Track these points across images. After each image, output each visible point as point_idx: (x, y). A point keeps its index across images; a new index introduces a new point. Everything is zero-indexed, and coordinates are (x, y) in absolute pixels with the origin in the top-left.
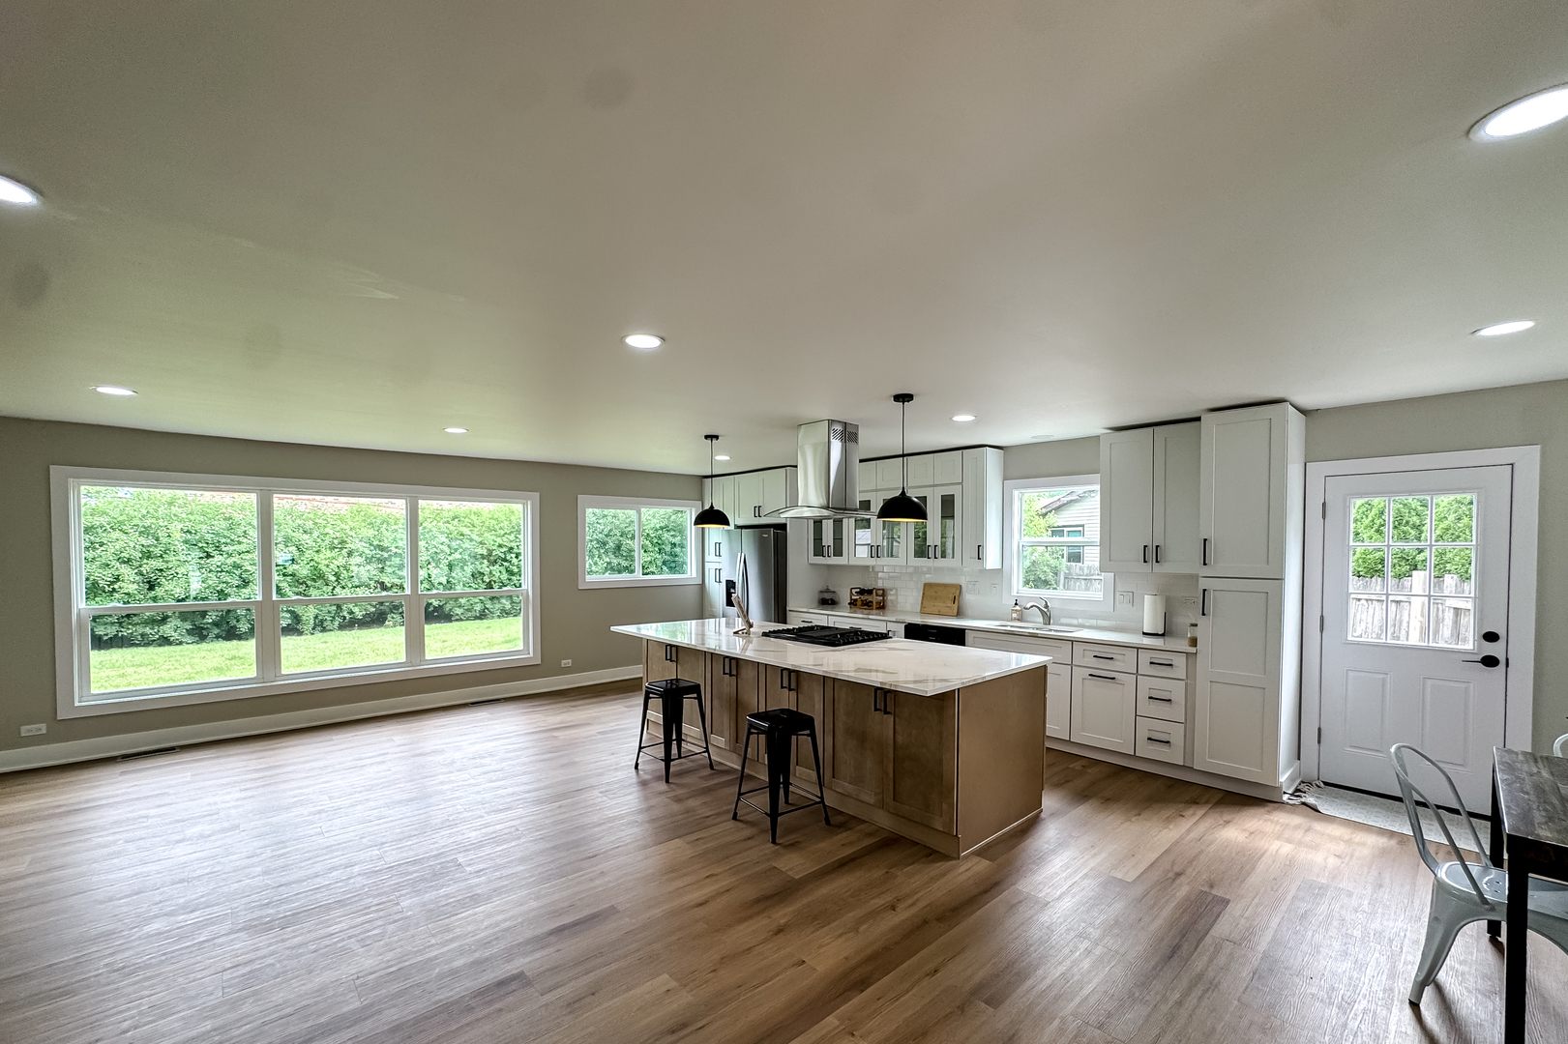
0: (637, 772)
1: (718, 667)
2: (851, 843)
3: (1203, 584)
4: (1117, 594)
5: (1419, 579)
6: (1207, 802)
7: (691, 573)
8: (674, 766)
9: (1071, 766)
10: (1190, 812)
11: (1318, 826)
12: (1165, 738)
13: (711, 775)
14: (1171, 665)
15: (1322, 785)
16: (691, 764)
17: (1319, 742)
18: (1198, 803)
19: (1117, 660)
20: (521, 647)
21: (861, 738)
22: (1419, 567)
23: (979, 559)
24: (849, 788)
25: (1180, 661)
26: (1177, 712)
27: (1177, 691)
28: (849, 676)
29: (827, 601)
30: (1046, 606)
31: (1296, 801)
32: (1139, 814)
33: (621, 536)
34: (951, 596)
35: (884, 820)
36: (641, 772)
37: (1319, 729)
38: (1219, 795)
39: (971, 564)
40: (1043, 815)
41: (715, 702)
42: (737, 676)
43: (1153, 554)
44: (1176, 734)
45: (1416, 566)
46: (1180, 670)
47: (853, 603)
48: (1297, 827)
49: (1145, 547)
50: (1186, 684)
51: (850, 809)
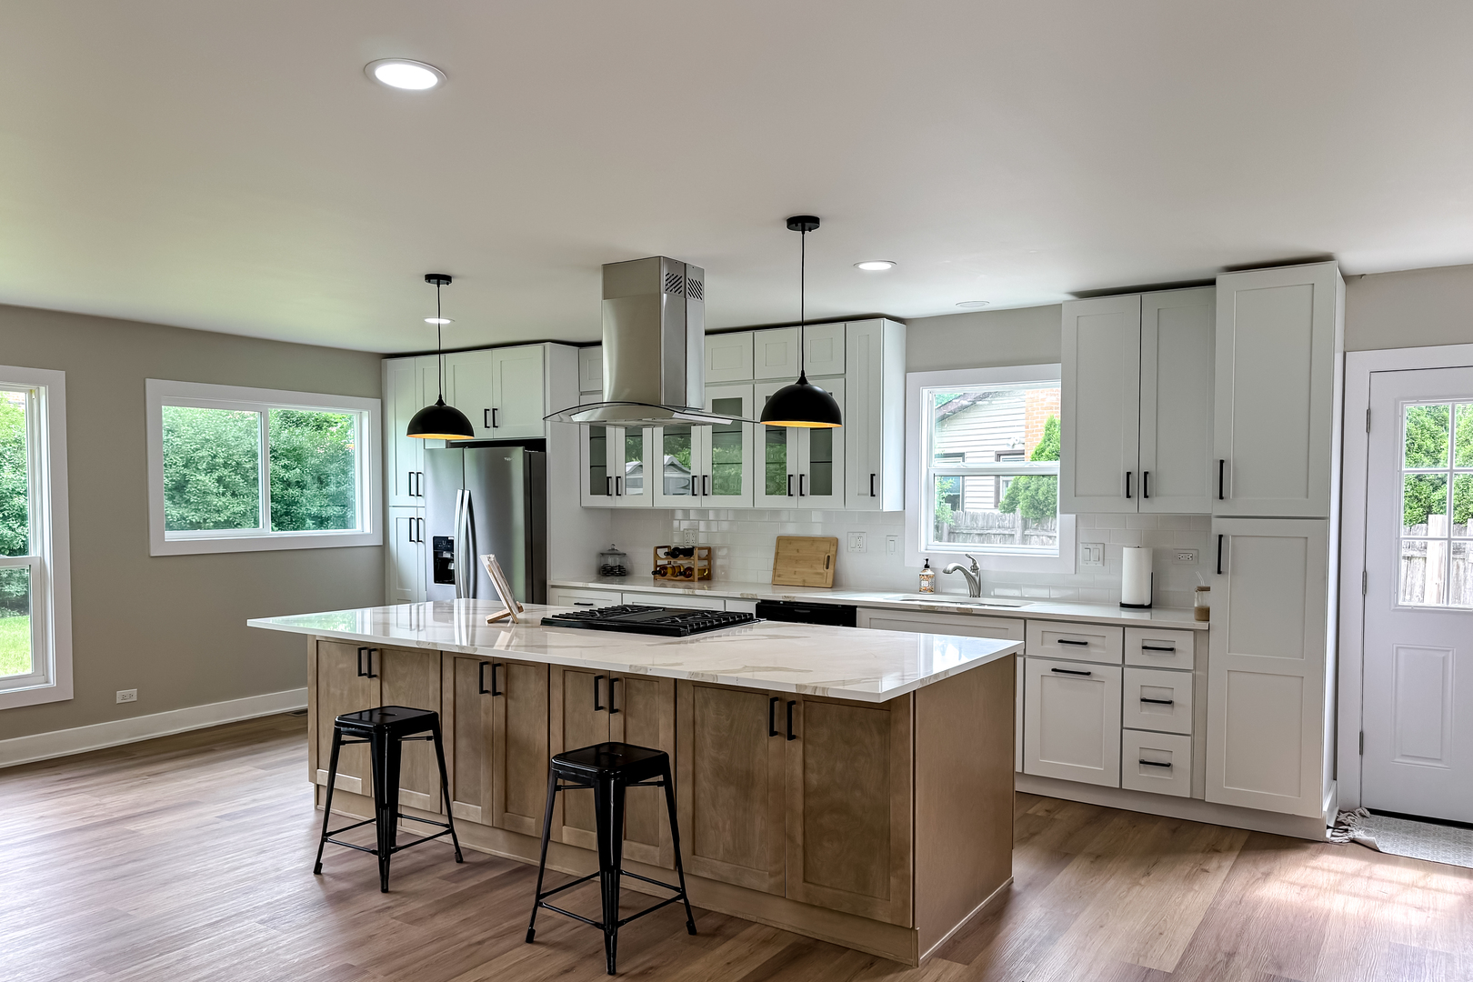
0: (322, 882)
1: (468, 682)
2: (740, 960)
3: (1218, 526)
4: (1081, 546)
5: (1437, 523)
6: (1230, 849)
7: (363, 525)
8: (398, 862)
9: (1030, 812)
10: (1213, 864)
11: (1382, 870)
12: (1163, 758)
13: (460, 872)
14: (1172, 649)
15: (1368, 813)
16: (421, 857)
17: (1361, 753)
18: (1218, 851)
19: (1096, 646)
20: (28, 669)
21: (743, 782)
22: (1434, 509)
23: (872, 495)
24: (724, 869)
25: (1184, 643)
26: (1181, 719)
27: (1181, 688)
28: (737, 679)
29: (612, 570)
30: (975, 568)
31: (1343, 838)
32: (1149, 874)
33: (185, 466)
34: (825, 555)
35: (785, 917)
36: (327, 879)
37: (1362, 734)
38: (1244, 838)
39: (860, 504)
40: (1016, 887)
41: (462, 743)
42: (506, 695)
43: (1139, 485)
44: (1180, 752)
45: (1430, 507)
46: (1185, 658)
47: (660, 572)
48: (1356, 875)
49: (1128, 474)
50: (1194, 677)
51: (723, 903)
